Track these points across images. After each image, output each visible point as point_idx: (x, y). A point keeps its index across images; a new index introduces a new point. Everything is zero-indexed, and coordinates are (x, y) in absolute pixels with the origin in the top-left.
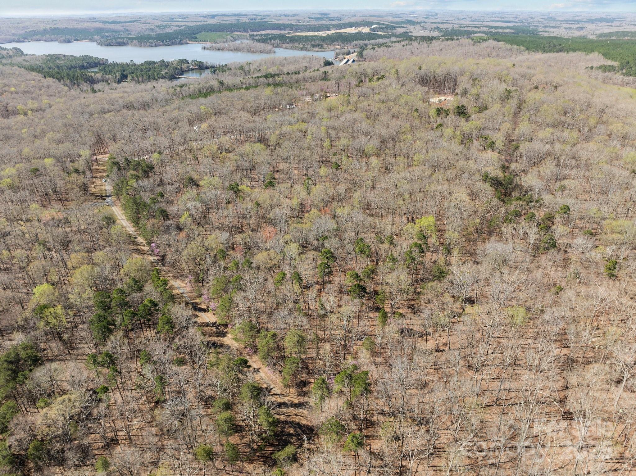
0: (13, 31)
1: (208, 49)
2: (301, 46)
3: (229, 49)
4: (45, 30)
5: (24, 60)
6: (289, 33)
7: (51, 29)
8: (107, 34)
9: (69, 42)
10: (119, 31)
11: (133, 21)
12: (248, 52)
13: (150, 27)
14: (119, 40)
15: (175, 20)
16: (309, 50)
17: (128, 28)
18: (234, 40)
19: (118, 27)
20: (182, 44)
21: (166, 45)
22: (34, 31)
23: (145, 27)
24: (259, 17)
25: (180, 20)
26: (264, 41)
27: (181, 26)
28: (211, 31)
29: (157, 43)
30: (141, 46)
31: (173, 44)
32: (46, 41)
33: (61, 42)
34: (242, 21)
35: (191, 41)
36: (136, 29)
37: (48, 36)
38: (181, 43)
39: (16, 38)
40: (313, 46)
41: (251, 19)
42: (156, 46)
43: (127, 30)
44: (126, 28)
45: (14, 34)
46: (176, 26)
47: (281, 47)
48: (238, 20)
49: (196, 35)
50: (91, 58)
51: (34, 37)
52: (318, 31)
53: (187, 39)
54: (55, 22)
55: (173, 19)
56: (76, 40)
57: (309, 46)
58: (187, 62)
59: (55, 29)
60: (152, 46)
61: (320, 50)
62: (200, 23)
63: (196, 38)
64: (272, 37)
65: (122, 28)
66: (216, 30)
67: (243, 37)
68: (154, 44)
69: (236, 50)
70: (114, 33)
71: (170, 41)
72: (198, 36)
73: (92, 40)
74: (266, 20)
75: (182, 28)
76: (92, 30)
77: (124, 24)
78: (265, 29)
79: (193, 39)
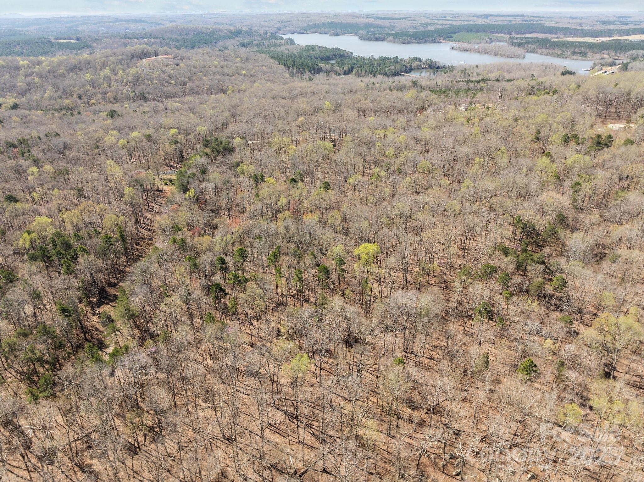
0: (299, 24)
1: (455, 49)
2: (560, 52)
3: (476, 51)
4: (323, 24)
5: (286, 49)
6: (557, 38)
7: (328, 23)
8: (372, 29)
9: (337, 35)
10: (385, 27)
11: (402, 19)
12: (495, 55)
13: (415, 25)
14: (377, 36)
15: (447, 18)
16: (566, 58)
17: (394, 25)
18: (491, 41)
19: (386, 23)
20: (435, 42)
21: (418, 43)
22: (315, 24)
23: (410, 24)
24: (537, 19)
25: (451, 19)
26: (520, 45)
27: (446, 25)
28: (471, 31)
29: (410, 40)
30: (394, 42)
31: (426, 42)
32: (320, 33)
33: (331, 35)
34: (513, 22)
35: (446, 40)
36: (401, 26)
37: (323, 29)
38: (433, 42)
39: (298, 30)
40: (574, 53)
41: (526, 21)
42: (408, 43)
43: (392, 26)
44: (393, 24)
45: (299, 27)
46: (441, 25)
47: (537, 52)
48: (511, 21)
49: (452, 35)
50: (340, 50)
51: (312, 30)
52: (597, 37)
53: (442, 38)
54: (335, 17)
55: (445, 17)
56: (344, 34)
57: (569, 53)
58: (420, 60)
59: (331, 23)
60: (404, 43)
61: (580, 58)
62: (466, 23)
63: (451, 37)
64: (534, 40)
65: (388, 25)
66: (477, 31)
67: (502, 39)
68: (406, 41)
69: (484, 52)
70: (379, 29)
71: (423, 38)
72: (454, 36)
73: (356, 34)
74: (542, 22)
75: (446, 26)
76: (362, 25)
77: (392, 21)
78: (533, 32)
79: (448, 39)
